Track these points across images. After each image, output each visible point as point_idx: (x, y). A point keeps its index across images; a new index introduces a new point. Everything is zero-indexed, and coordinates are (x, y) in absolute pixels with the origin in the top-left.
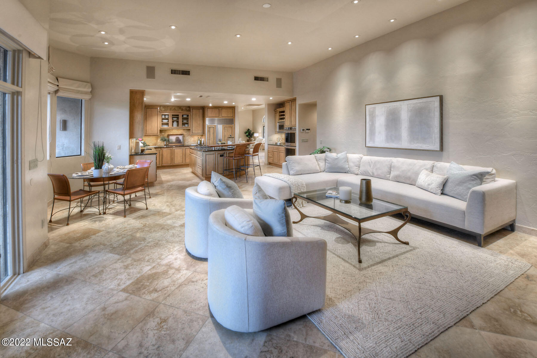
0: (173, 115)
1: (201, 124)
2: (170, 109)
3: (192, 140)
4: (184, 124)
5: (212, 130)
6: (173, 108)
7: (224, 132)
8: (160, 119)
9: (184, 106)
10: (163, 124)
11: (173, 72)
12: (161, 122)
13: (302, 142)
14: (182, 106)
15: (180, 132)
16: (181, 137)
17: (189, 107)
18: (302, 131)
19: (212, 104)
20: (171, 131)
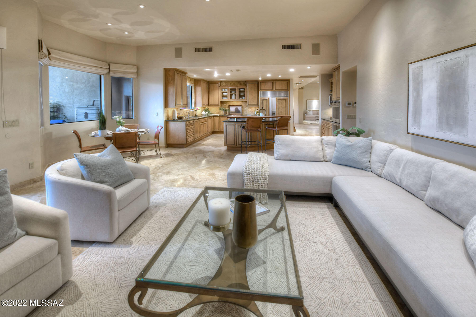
0: (231, 89)
1: (256, 97)
2: (231, 84)
3: (250, 111)
4: (240, 97)
5: (265, 102)
6: (233, 83)
7: (277, 104)
8: (220, 92)
9: (242, 81)
10: (223, 96)
11: (197, 50)
12: (221, 95)
13: (348, 118)
14: (240, 81)
15: (239, 103)
16: (239, 108)
17: (246, 81)
18: (347, 105)
19: (261, 78)
20: (231, 102)
